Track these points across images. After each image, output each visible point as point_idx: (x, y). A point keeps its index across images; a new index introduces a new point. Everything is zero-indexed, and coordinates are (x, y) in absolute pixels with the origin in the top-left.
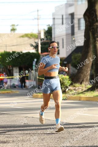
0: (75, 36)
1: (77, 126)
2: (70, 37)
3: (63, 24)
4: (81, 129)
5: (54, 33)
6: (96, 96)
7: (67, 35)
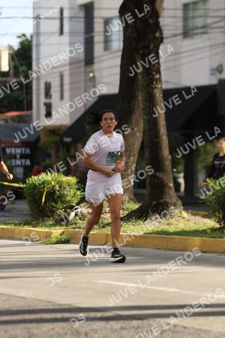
0: (96, 66)
1: (99, 315)
2: (82, 69)
3: (61, 32)
4: (111, 322)
5: (38, 59)
6: (150, 234)
7: (73, 63)
